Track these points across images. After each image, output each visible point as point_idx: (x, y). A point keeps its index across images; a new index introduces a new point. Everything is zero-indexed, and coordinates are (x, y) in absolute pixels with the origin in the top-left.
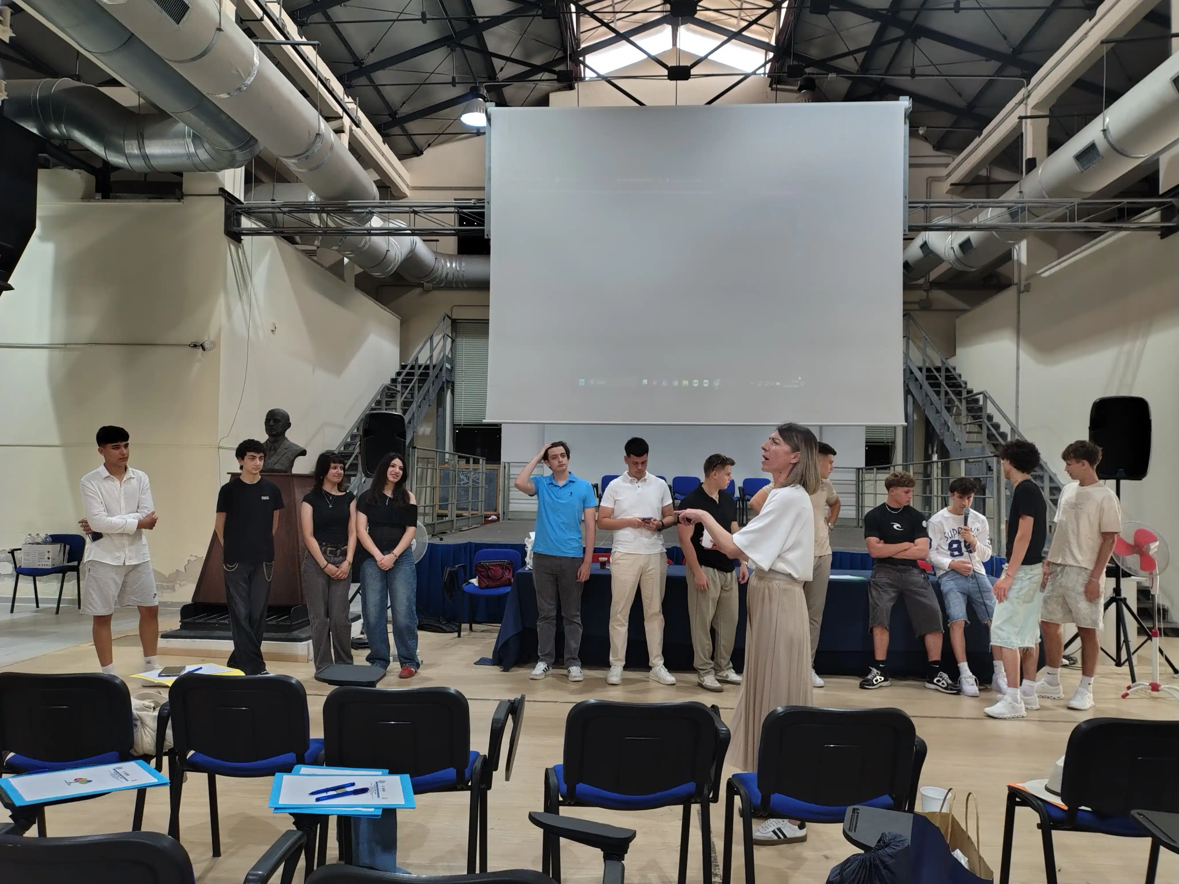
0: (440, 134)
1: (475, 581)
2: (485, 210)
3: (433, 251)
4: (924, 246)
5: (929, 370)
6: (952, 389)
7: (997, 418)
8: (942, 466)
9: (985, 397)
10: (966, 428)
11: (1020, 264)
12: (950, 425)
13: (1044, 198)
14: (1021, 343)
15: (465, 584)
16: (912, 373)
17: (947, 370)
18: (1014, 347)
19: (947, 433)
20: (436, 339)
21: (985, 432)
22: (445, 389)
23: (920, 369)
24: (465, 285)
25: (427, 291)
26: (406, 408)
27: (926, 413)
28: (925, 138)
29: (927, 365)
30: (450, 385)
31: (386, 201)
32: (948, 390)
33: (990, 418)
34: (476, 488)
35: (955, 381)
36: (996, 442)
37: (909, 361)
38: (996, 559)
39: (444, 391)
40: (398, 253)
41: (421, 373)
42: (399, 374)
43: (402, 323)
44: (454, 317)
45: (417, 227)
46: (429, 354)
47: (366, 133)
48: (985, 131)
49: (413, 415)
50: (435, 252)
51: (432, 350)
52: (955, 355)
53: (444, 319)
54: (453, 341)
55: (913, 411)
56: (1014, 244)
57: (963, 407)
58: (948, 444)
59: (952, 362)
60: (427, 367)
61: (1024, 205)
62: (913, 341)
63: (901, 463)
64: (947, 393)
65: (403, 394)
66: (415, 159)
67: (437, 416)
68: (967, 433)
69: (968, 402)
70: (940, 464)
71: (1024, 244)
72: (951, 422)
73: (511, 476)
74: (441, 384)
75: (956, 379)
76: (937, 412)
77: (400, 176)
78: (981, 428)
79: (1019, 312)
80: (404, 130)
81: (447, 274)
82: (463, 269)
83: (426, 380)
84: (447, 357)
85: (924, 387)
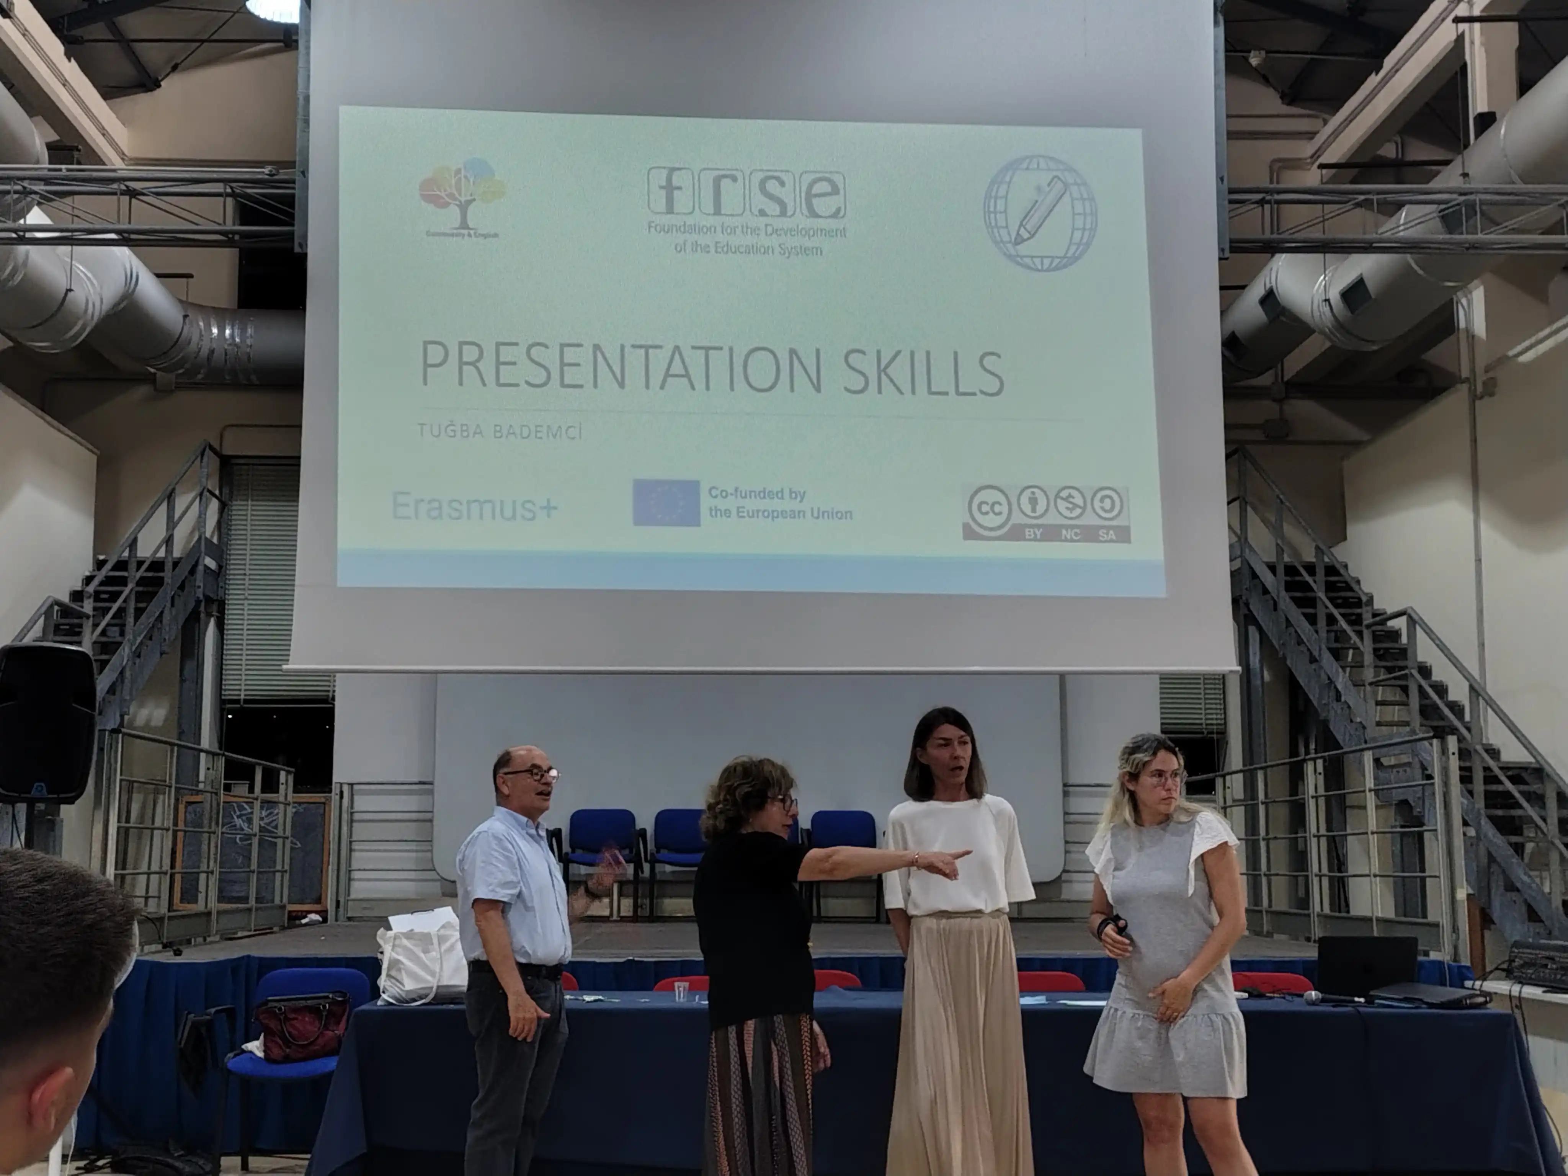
0: (202, 41)
1: (255, 1047)
2: (297, 192)
3: (181, 301)
4: (1269, 299)
5: (1291, 570)
6: (1343, 611)
7: (1442, 672)
8: (1325, 768)
9: (1412, 622)
10: (1375, 694)
11: (1473, 336)
12: (1340, 687)
13: (1513, 183)
14: (1482, 504)
15: (231, 1055)
16: (1254, 576)
17: (1331, 570)
18: (1468, 516)
19: (1335, 705)
20: (181, 503)
21: (1415, 701)
22: (202, 616)
23: (1272, 568)
24: (253, 378)
25: (164, 392)
26: (104, 657)
27: (1289, 662)
28: (1264, 77)
29: (1286, 559)
30: (215, 607)
31: (63, 167)
32: (1336, 612)
33: (1425, 671)
34: (267, 847)
35: (1349, 594)
36: (1441, 723)
37: (1247, 551)
38: (1449, 966)
39: (198, 620)
40: (95, 298)
41: (142, 578)
42: (88, 580)
43: (101, 467)
44: (228, 451)
45: (134, 226)
46: (163, 534)
47: (25, 33)
48: (1389, 61)
49: (122, 673)
50: (185, 304)
51: (172, 524)
52: (1345, 538)
53: (202, 454)
54: (224, 507)
55: (1261, 661)
56: (1455, 289)
57: (1367, 646)
58: (1339, 730)
59: (1340, 553)
60: (157, 565)
61: (1472, 197)
62: (1254, 509)
63: (1240, 766)
64: (1331, 620)
65: (96, 625)
66: (143, 99)
67: (182, 681)
68: (1378, 703)
69: (1376, 638)
70: (1320, 762)
71: (1478, 295)
72: (1342, 681)
73: (357, 816)
74: (192, 604)
75: (1351, 589)
76: (1313, 660)
77: (104, 133)
78: (1407, 696)
79: (1474, 441)
80: (114, 29)
81: (212, 351)
82: (249, 342)
83: (155, 594)
84: (208, 541)
85: (1282, 605)
